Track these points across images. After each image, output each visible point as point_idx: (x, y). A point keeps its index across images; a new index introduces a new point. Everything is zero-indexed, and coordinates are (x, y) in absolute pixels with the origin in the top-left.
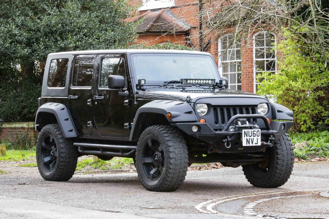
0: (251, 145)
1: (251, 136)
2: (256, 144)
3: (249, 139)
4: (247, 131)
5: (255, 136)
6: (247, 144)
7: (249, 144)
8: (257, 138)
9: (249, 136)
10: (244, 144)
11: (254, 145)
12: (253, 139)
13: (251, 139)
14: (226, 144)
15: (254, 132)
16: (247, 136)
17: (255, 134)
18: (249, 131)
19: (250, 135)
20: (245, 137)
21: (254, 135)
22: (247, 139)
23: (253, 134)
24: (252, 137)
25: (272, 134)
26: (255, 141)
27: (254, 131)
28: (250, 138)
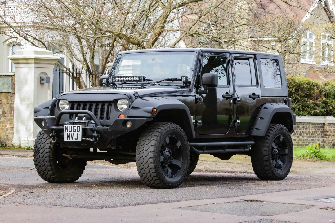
0: (71, 140)
2: (75, 139)
3: (70, 134)
5: (75, 132)
6: (67, 139)
8: (78, 134)
11: (74, 140)
12: (73, 134)
13: (71, 134)
14: (52, 138)
15: (74, 128)
16: (68, 132)
17: (75, 129)
18: (69, 126)
19: (70, 130)
20: (66, 132)
21: (74, 130)
22: (68, 134)
23: (73, 129)
24: (72, 133)
25: (95, 130)
26: (75, 137)
27: (73, 127)
28: (70, 133)
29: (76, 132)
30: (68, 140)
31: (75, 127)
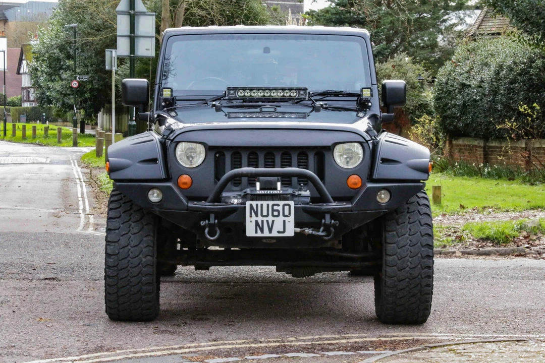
0: (266, 234)
1: (267, 216)
2: (279, 232)
3: (262, 222)
4: (257, 205)
5: (278, 216)
6: (256, 232)
7: (262, 232)
8: (284, 221)
9: (262, 216)
10: (250, 232)
11: (274, 234)
12: (273, 221)
13: (268, 222)
14: (207, 230)
15: (275, 208)
16: (257, 216)
17: (278, 211)
18: (262, 205)
19: (265, 213)
20: (251, 216)
21: (276, 213)
22: (257, 222)
23: (273, 210)
24: (270, 218)
25: (328, 212)
26: (278, 226)
27: (273, 205)
28: (265, 219)
29: (281, 218)
30: (259, 234)
31: (278, 205)
